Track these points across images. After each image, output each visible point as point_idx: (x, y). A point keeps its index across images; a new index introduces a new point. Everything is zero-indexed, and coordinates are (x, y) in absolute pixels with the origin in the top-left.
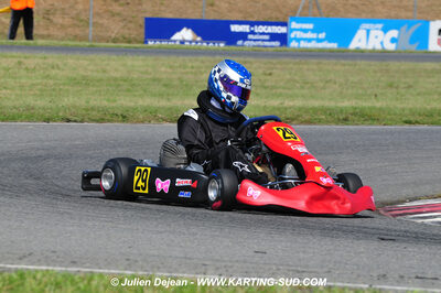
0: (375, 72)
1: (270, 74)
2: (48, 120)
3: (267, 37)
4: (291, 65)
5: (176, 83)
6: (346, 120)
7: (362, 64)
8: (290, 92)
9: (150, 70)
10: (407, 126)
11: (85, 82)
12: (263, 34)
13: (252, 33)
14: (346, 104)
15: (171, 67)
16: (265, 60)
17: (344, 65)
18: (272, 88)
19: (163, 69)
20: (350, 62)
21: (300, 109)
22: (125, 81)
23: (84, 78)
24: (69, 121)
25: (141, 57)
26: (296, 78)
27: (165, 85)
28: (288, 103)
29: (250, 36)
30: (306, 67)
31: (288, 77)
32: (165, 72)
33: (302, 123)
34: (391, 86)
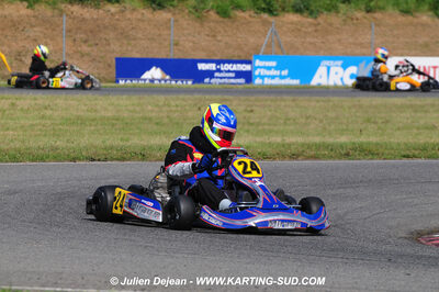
0: (350, 108)
1: (252, 111)
2: (74, 160)
3: (233, 75)
4: (269, 103)
5: (166, 120)
6: (347, 155)
7: (335, 99)
8: (275, 128)
9: (138, 109)
10: (405, 160)
11: (81, 121)
12: (229, 71)
13: (219, 71)
14: (343, 139)
15: (157, 106)
16: (242, 98)
17: (318, 101)
18: (258, 124)
19: (150, 108)
20: (323, 98)
21: (303, 145)
22: (117, 120)
23: (78, 118)
24: (93, 160)
25: (124, 97)
26: (278, 114)
27: (157, 124)
28: (289, 139)
29: (217, 74)
30: (283, 104)
31: (269, 113)
32: (152, 111)
33: (308, 158)
34: (368, 121)
